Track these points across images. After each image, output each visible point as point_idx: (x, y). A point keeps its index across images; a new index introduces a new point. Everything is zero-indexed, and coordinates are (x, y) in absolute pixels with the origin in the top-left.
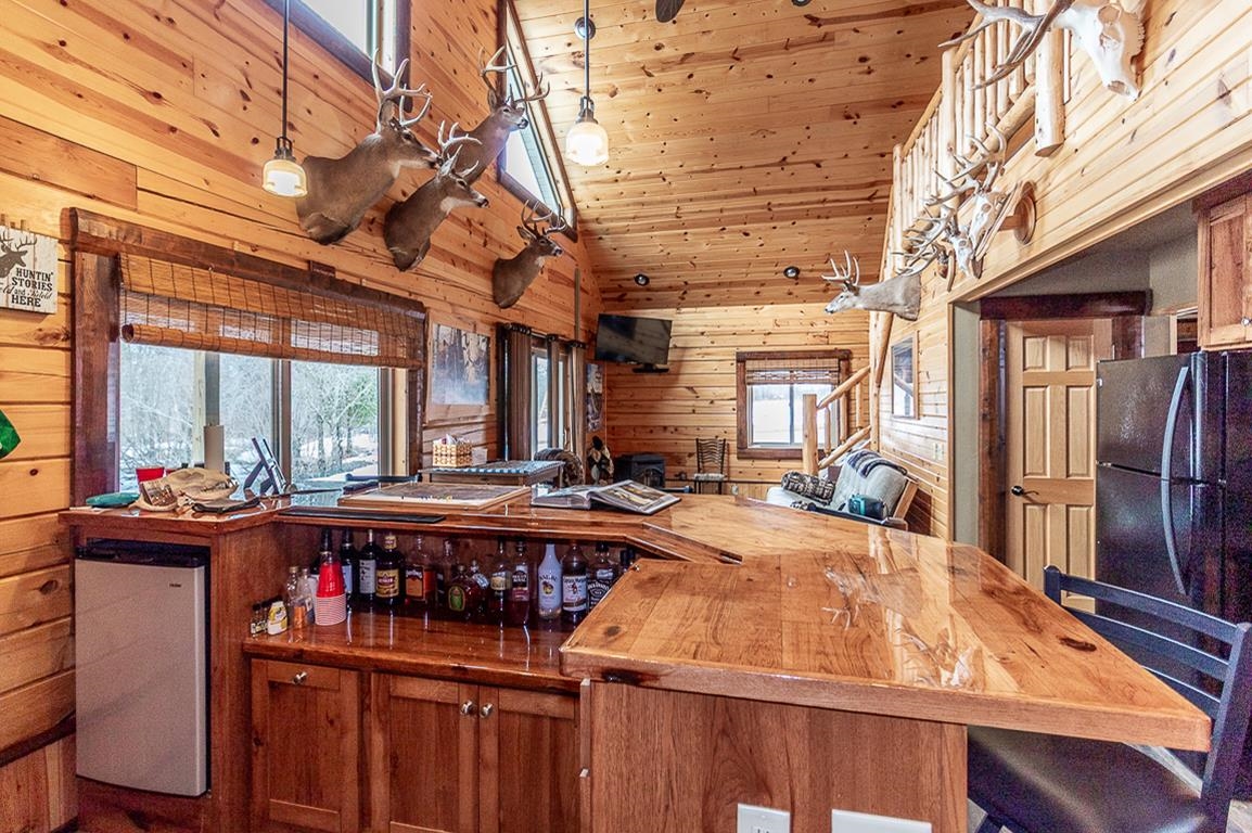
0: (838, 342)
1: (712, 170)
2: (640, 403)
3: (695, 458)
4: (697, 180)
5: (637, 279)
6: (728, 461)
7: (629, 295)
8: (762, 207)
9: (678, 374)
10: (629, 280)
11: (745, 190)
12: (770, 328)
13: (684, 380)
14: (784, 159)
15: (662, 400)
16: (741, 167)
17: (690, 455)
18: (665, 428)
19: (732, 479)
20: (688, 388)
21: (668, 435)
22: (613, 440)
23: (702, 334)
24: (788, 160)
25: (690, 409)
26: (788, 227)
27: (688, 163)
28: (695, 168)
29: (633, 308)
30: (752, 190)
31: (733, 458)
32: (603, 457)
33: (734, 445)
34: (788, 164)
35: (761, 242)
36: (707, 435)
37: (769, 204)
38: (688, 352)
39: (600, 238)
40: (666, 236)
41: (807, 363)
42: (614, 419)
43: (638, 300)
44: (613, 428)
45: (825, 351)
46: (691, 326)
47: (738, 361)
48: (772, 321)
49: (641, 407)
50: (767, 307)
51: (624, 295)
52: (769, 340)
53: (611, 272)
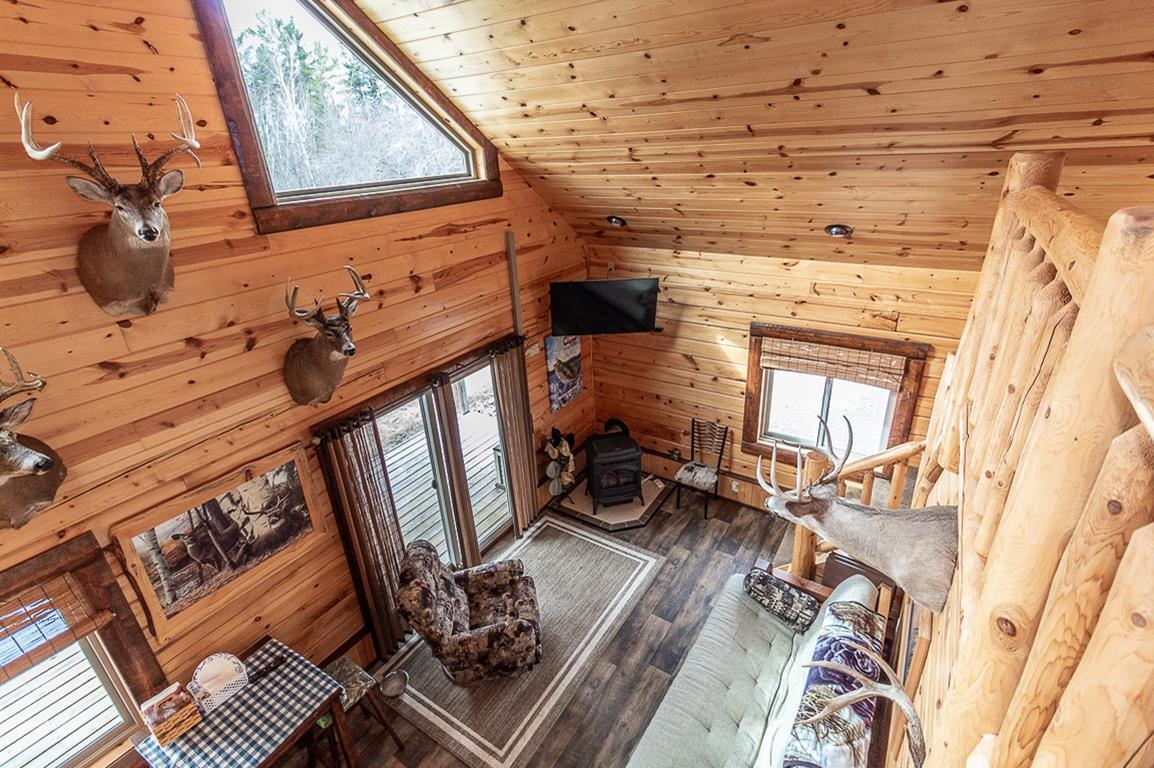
0: (911, 331)
1: (662, 102)
2: (629, 363)
3: (689, 438)
4: (644, 115)
5: (609, 219)
6: (731, 450)
7: (607, 233)
8: (771, 152)
9: (674, 336)
10: (600, 219)
11: (732, 128)
12: (805, 295)
13: (683, 345)
14: (797, 82)
15: (654, 363)
16: (715, 97)
17: (685, 434)
18: (658, 397)
19: (733, 471)
20: (686, 356)
21: (661, 405)
22: (601, 397)
23: (707, 290)
24: (806, 84)
25: (688, 382)
26: (822, 178)
27: (620, 92)
28: (636, 99)
29: (618, 244)
30: (744, 128)
31: (737, 447)
32: (560, 454)
33: (739, 434)
34: (806, 90)
35: (779, 193)
36: (705, 417)
37: (781, 148)
38: (686, 312)
39: (543, 178)
40: (627, 180)
41: (854, 355)
42: (602, 375)
43: (621, 239)
44: (601, 385)
45: (887, 341)
46: (693, 277)
47: (752, 335)
48: (808, 286)
49: (630, 367)
50: (804, 263)
51: (603, 232)
52: (801, 311)
53: (575, 210)
